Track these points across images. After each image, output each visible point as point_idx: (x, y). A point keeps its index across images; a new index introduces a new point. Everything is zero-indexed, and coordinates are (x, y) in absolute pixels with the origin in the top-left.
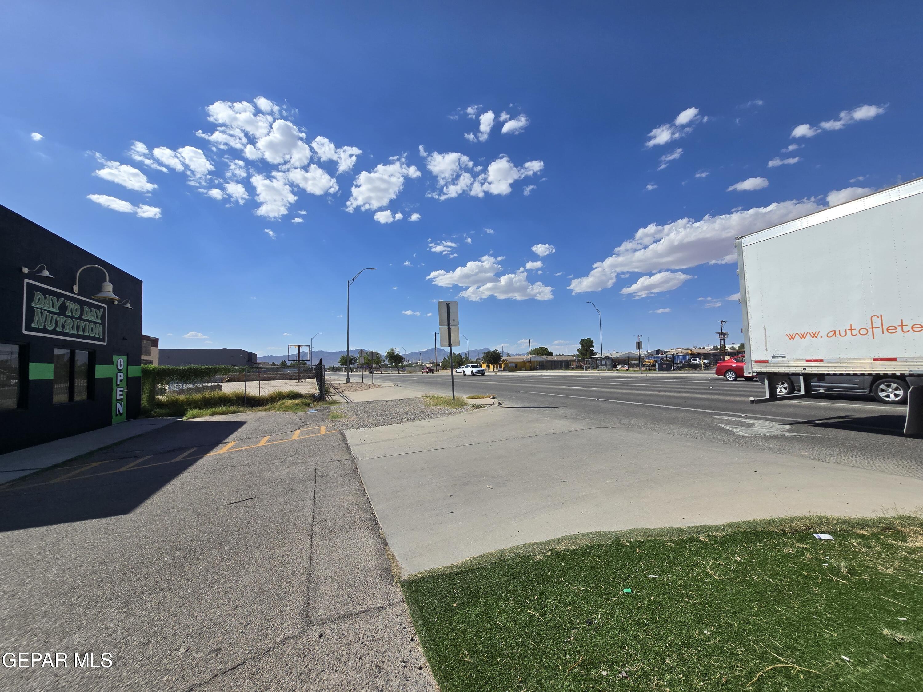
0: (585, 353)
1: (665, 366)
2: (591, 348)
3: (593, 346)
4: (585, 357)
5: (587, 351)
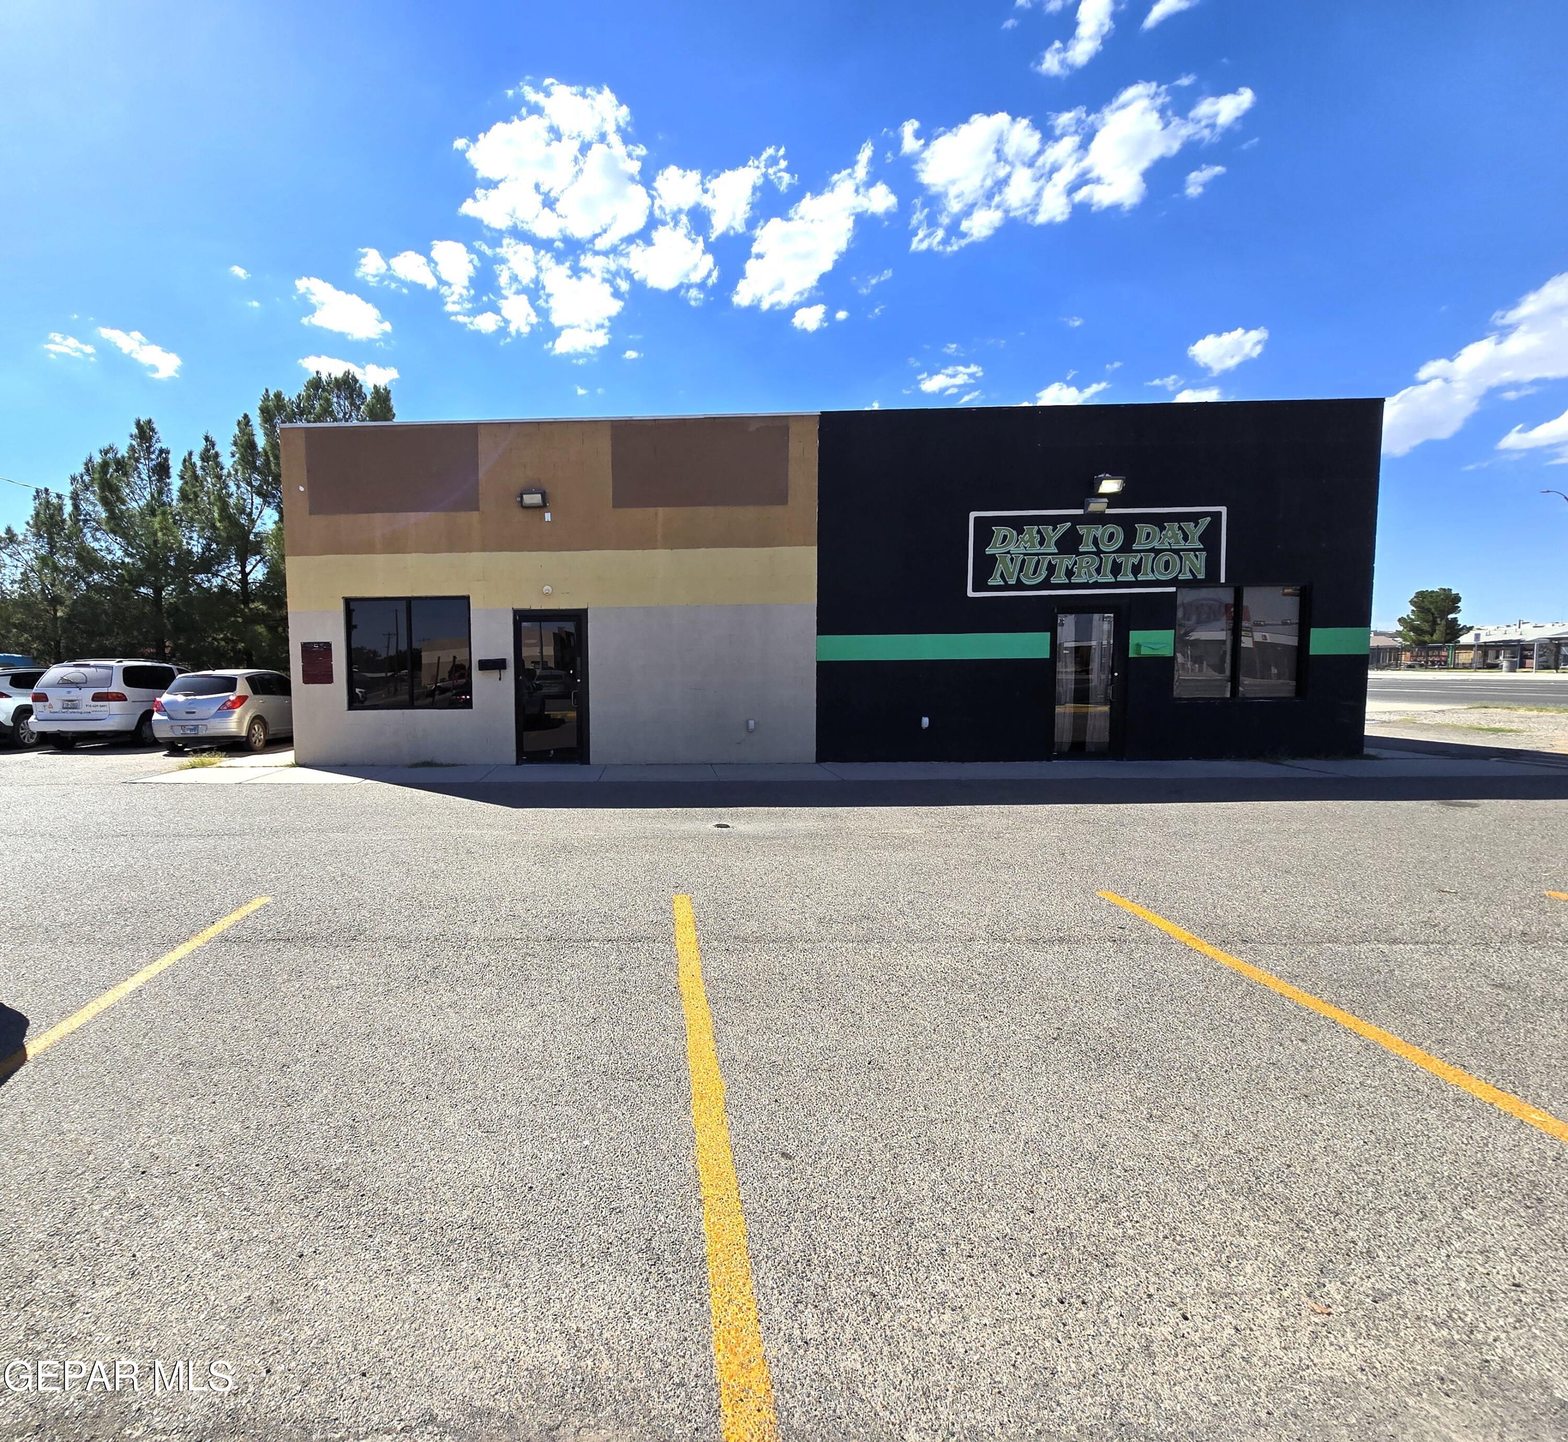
0: (1426, 627)
2: (1451, 616)
3: (1455, 609)
4: (1427, 638)
5: (1434, 623)
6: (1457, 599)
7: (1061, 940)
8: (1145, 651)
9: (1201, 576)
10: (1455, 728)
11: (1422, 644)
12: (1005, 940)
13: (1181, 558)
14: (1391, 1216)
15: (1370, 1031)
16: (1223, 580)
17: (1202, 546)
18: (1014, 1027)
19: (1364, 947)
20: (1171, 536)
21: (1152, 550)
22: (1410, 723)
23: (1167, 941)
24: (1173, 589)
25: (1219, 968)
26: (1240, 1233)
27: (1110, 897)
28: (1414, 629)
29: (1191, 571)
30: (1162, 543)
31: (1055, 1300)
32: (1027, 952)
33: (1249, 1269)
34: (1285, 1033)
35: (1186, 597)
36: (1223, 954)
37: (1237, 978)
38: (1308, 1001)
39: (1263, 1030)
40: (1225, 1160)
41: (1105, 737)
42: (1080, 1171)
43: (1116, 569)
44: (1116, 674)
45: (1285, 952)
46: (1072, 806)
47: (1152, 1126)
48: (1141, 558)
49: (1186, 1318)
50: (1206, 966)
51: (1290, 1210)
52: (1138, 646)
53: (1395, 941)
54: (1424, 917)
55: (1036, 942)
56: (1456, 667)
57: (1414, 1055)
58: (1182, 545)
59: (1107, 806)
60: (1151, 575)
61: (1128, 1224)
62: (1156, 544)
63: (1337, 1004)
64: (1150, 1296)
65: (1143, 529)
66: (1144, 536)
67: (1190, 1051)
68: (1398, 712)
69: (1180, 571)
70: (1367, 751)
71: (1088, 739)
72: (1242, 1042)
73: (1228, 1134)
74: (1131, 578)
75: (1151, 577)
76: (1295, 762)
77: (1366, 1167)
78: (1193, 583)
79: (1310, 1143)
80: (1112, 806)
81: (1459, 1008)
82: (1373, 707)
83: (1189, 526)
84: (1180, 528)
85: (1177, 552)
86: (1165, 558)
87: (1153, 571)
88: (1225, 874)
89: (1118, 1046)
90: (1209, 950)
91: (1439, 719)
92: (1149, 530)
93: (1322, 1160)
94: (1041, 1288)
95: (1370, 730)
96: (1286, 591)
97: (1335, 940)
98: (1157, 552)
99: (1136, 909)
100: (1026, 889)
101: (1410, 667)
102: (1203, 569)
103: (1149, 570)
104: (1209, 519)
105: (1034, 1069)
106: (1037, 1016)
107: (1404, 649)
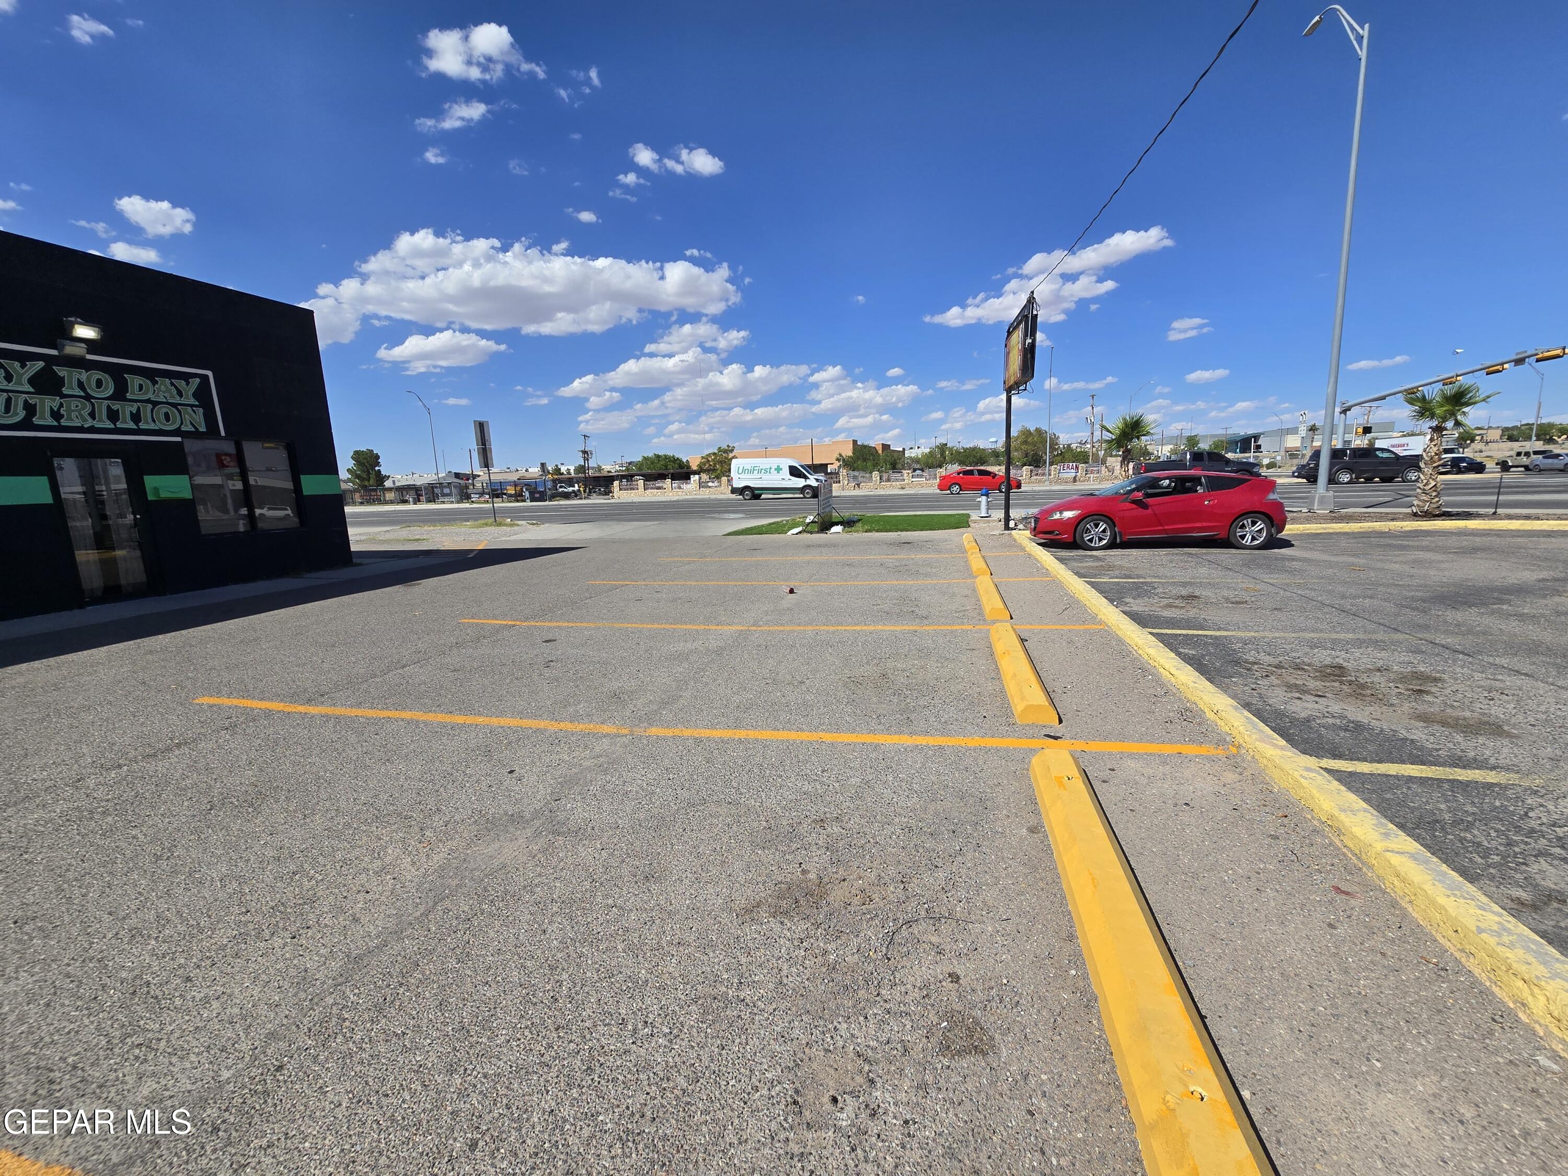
0: (365, 476)
1: (537, 495)
2: (377, 468)
3: (378, 464)
4: (366, 483)
5: (369, 474)
6: (377, 457)
7: (178, 746)
8: (164, 495)
9: (203, 429)
10: (398, 541)
11: (365, 487)
12: (120, 766)
13: (180, 412)
14: (442, 790)
15: (407, 715)
16: (223, 434)
17: (197, 403)
18: (167, 820)
19: (391, 674)
20: (163, 390)
21: (148, 401)
22: (373, 540)
23: (268, 714)
24: (179, 439)
25: (313, 717)
26: (380, 839)
27: (206, 700)
28: (358, 477)
29: (191, 423)
30: (158, 396)
31: (289, 940)
32: (150, 767)
33: (390, 851)
34: (366, 735)
35: (191, 446)
36: (311, 708)
37: (327, 717)
38: (371, 713)
39: (353, 739)
40: (359, 812)
41: (141, 577)
42: (271, 871)
43: (113, 416)
44: (138, 516)
45: (349, 692)
46: (131, 642)
47: (308, 820)
48: (139, 408)
49: (368, 892)
50: (303, 719)
51: (400, 814)
52: (156, 490)
53: (404, 667)
54: (414, 649)
55: (155, 755)
56: (386, 503)
57: (430, 717)
58: (177, 400)
59: (169, 635)
60: (153, 424)
61: (317, 875)
62: (150, 396)
63: (387, 709)
64: (345, 897)
65: (134, 381)
66: (137, 388)
67: (315, 769)
68: (364, 534)
69: (182, 423)
70: (355, 561)
71: (123, 582)
72: (344, 750)
73: (355, 800)
74: (132, 425)
75: (152, 426)
76: (313, 575)
77: (425, 776)
78: (196, 435)
79: (397, 780)
80: (173, 634)
81: (441, 687)
82: (352, 531)
83: (181, 384)
84: (172, 384)
85: (174, 405)
86: (165, 410)
87: (154, 421)
88: (292, 659)
89: (263, 790)
90: (301, 709)
91: (388, 536)
92: (142, 382)
93: (406, 785)
94: (277, 942)
95: (354, 548)
96: (266, 445)
97: (375, 676)
98: (155, 404)
99: (235, 702)
100: (121, 721)
101: (362, 503)
102: (203, 423)
103: (150, 420)
104: (198, 380)
105: (203, 836)
106: (186, 804)
107: (355, 491)
